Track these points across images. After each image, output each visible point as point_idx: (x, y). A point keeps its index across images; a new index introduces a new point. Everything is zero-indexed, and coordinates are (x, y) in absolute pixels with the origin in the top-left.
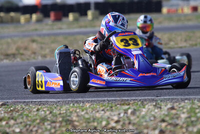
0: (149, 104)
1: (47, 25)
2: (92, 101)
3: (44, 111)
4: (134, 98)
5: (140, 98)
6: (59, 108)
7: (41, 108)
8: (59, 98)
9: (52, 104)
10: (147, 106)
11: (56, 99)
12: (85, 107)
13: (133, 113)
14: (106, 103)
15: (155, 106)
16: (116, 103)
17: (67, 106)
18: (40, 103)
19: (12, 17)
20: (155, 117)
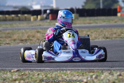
0: (106, 72)
1: (47, 22)
2: (71, 70)
3: (42, 75)
4: (97, 68)
5: (101, 68)
6: (51, 73)
7: (40, 73)
8: (51, 67)
9: (47, 71)
10: (104, 74)
11: (50, 68)
12: (67, 73)
13: (96, 78)
14: (80, 71)
15: (110, 73)
16: (86, 71)
17: (56, 72)
18: (40, 70)
19: (25, 17)
20: (109, 80)
